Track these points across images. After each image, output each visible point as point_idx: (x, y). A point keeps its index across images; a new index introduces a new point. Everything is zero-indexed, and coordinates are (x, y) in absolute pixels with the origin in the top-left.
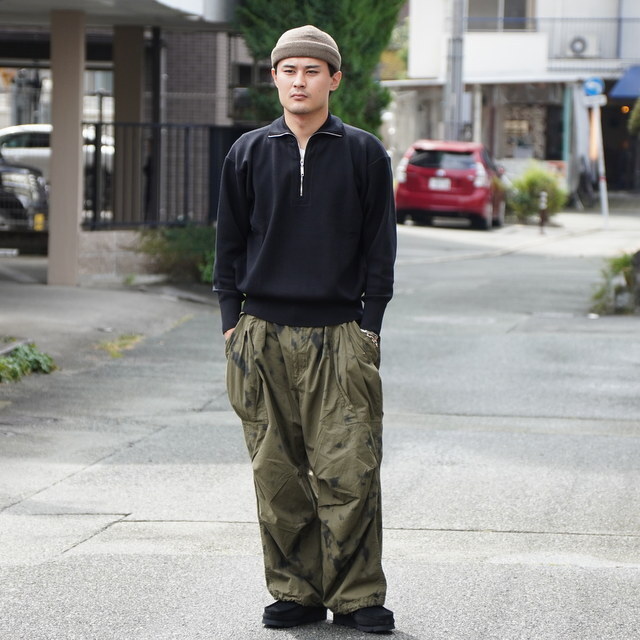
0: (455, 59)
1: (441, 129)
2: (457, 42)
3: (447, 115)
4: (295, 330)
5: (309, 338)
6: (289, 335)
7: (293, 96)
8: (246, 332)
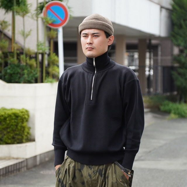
4: (90, 168)
5: (97, 172)
6: (87, 170)
7: (87, 48)
8: (66, 169)
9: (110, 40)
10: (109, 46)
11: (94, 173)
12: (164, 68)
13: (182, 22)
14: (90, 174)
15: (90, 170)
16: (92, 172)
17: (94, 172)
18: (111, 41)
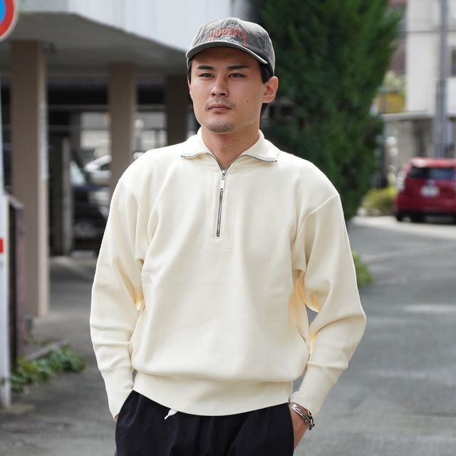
0: (441, 97)
1: (431, 149)
2: (442, 85)
3: (436, 139)
7: (211, 108)
9: (268, 88)
10: (264, 105)
13: (291, 29)
18: (272, 91)
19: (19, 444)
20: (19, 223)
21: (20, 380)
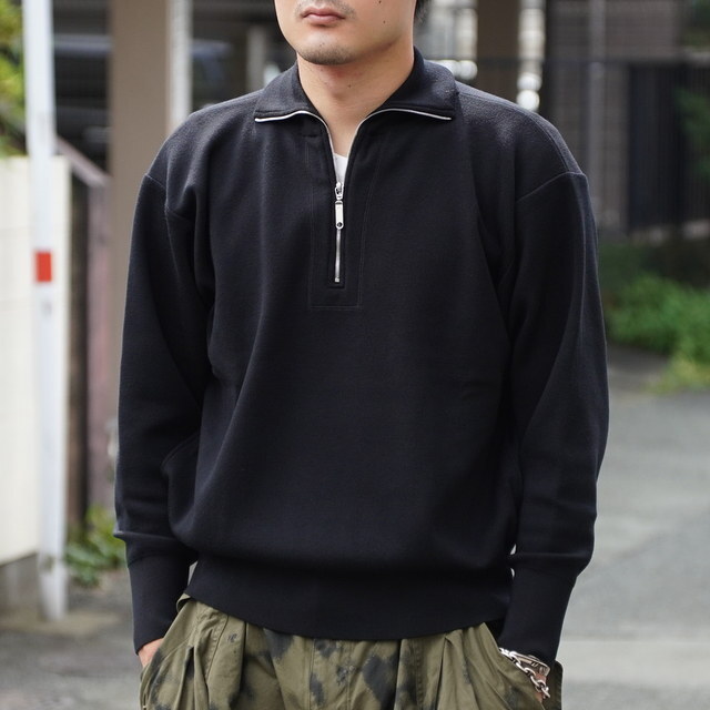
4: (320, 648)
5: (358, 670)
6: (304, 661)
7: (306, 15)
8: (192, 650)
11: (343, 678)
12: (636, 73)
14: (320, 678)
15: (320, 658)
16: (333, 669)
17: (339, 670)
19: (68, 701)
20: (97, 216)
21: (92, 560)
